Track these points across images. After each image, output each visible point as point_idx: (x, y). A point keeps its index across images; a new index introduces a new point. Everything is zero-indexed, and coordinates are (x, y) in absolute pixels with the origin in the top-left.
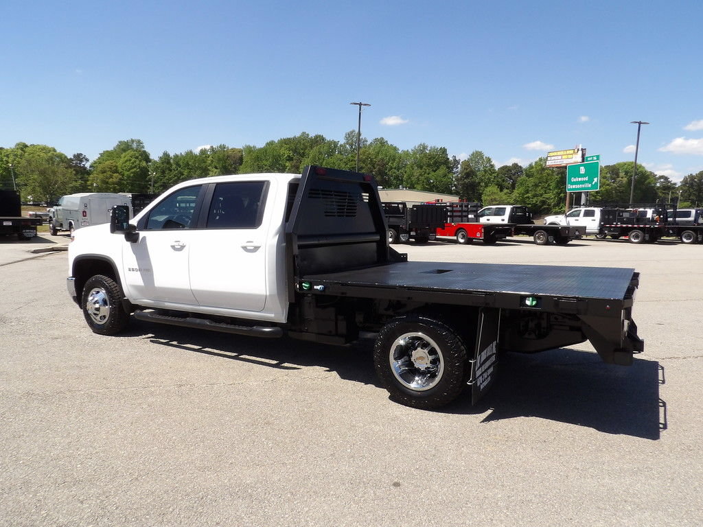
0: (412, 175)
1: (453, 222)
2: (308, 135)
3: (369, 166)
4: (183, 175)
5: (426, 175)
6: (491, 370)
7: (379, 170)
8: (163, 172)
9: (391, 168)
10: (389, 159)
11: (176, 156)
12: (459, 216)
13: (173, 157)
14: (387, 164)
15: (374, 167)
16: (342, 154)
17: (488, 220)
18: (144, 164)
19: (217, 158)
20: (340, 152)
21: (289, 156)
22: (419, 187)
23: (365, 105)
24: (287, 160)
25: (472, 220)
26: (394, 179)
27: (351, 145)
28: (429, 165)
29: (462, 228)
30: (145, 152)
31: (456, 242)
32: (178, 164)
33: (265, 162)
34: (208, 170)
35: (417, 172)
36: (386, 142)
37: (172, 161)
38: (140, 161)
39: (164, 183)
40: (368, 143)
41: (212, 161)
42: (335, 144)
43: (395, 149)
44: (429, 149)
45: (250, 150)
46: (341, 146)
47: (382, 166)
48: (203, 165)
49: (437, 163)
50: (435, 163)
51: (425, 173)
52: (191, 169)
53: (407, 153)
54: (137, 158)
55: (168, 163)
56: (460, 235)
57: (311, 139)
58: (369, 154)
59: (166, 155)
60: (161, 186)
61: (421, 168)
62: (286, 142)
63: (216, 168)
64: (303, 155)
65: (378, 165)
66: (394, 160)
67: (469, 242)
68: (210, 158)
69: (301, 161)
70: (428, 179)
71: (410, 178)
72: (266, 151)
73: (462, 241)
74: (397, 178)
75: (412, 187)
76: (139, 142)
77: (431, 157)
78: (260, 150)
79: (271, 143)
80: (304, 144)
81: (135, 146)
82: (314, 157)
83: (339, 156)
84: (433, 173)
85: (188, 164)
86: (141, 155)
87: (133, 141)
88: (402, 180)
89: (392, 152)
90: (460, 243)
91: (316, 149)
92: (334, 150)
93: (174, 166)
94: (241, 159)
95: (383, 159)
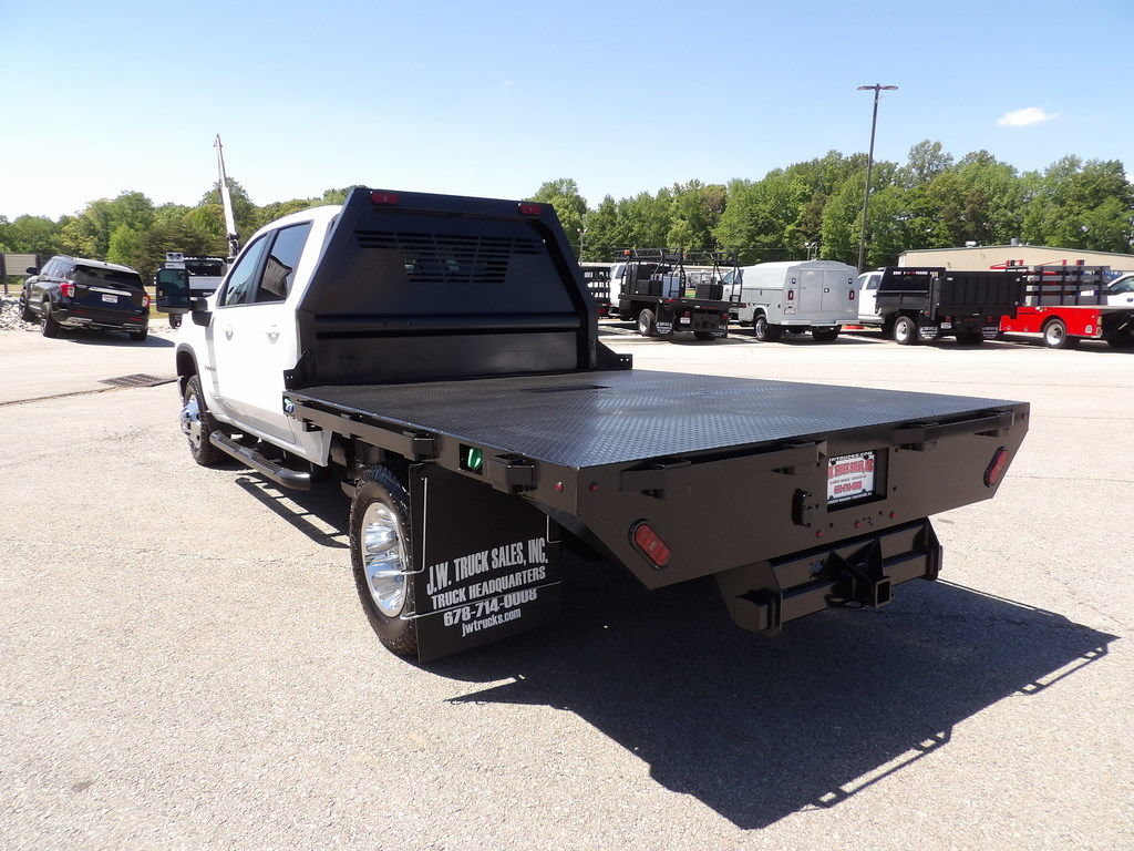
0: (1042, 219)
1: (1039, 304)
2: (840, 155)
3: (953, 204)
4: (632, 231)
5: (1071, 217)
6: (532, 595)
7: (973, 211)
8: (603, 228)
9: (998, 207)
10: (994, 190)
11: (624, 202)
12: (1057, 293)
13: (619, 204)
14: (991, 200)
15: (962, 205)
16: (903, 186)
17: (1130, 300)
18: (576, 216)
19: (684, 203)
20: (899, 183)
21: (804, 194)
22: (1053, 240)
23: (887, 88)
24: (801, 200)
25: (1088, 300)
26: (1003, 226)
27: (921, 169)
28: (1081, 198)
29: (1058, 318)
30: (578, 197)
31: (1041, 343)
32: (625, 215)
33: (761, 205)
34: (671, 222)
35: (1052, 212)
36: (992, 157)
37: (617, 211)
38: (571, 212)
39: (603, 244)
40: (955, 162)
41: (678, 208)
42: (890, 167)
43: (1010, 170)
44: (1083, 164)
45: (738, 186)
46: (902, 170)
47: (980, 204)
48: (663, 214)
49: (1098, 191)
50: (1096, 191)
51: (1070, 214)
52: (644, 222)
53: (1034, 177)
54: (566, 207)
55: (611, 212)
56: (1051, 330)
57: (846, 162)
58: (955, 183)
59: (609, 200)
60: (599, 249)
61: (1062, 203)
62: (800, 169)
63: (683, 218)
64: (829, 191)
65: (970, 202)
66: (1004, 192)
67: (1071, 343)
68: (675, 202)
69: (824, 203)
70: (1076, 226)
71: (1035, 224)
72: (765, 187)
73: (1053, 340)
74: (1008, 225)
75: (1039, 241)
76: (571, 183)
77: (1086, 181)
78: (756, 185)
79: (776, 173)
80: (831, 171)
81: (564, 189)
82: (850, 195)
83: (897, 190)
84: (1087, 213)
85: (640, 215)
86: (573, 203)
87: (562, 182)
88: (1019, 228)
89: (1002, 177)
90: (1051, 346)
91: (853, 179)
92: (887, 181)
93: (619, 218)
94: (723, 203)
95: (981, 192)
